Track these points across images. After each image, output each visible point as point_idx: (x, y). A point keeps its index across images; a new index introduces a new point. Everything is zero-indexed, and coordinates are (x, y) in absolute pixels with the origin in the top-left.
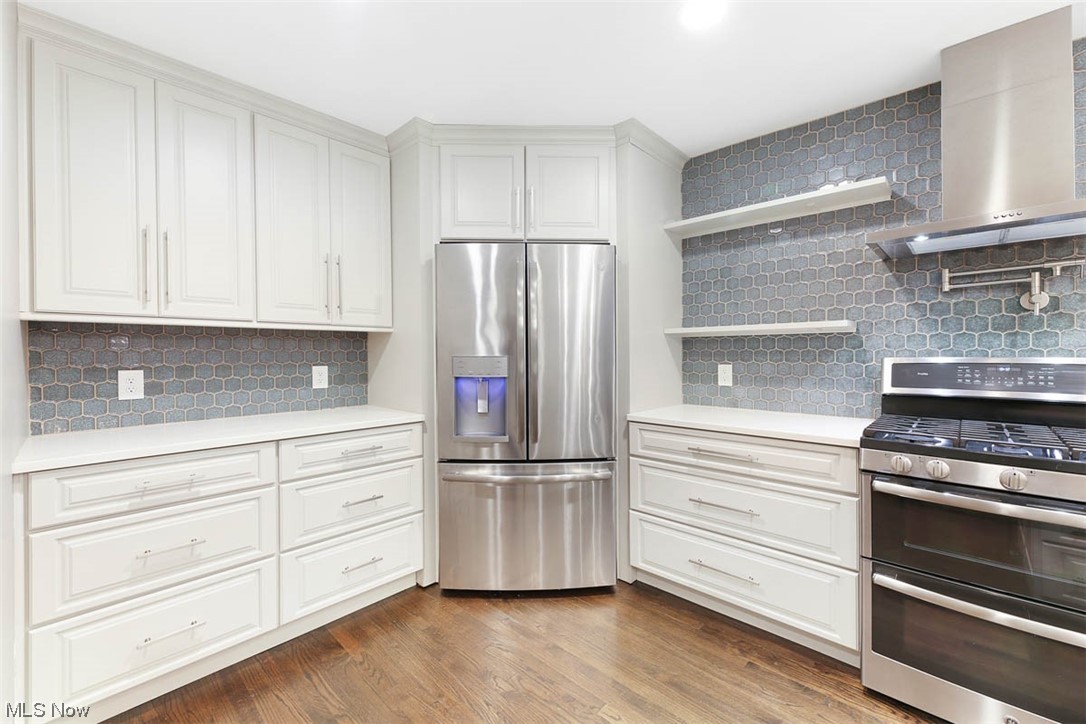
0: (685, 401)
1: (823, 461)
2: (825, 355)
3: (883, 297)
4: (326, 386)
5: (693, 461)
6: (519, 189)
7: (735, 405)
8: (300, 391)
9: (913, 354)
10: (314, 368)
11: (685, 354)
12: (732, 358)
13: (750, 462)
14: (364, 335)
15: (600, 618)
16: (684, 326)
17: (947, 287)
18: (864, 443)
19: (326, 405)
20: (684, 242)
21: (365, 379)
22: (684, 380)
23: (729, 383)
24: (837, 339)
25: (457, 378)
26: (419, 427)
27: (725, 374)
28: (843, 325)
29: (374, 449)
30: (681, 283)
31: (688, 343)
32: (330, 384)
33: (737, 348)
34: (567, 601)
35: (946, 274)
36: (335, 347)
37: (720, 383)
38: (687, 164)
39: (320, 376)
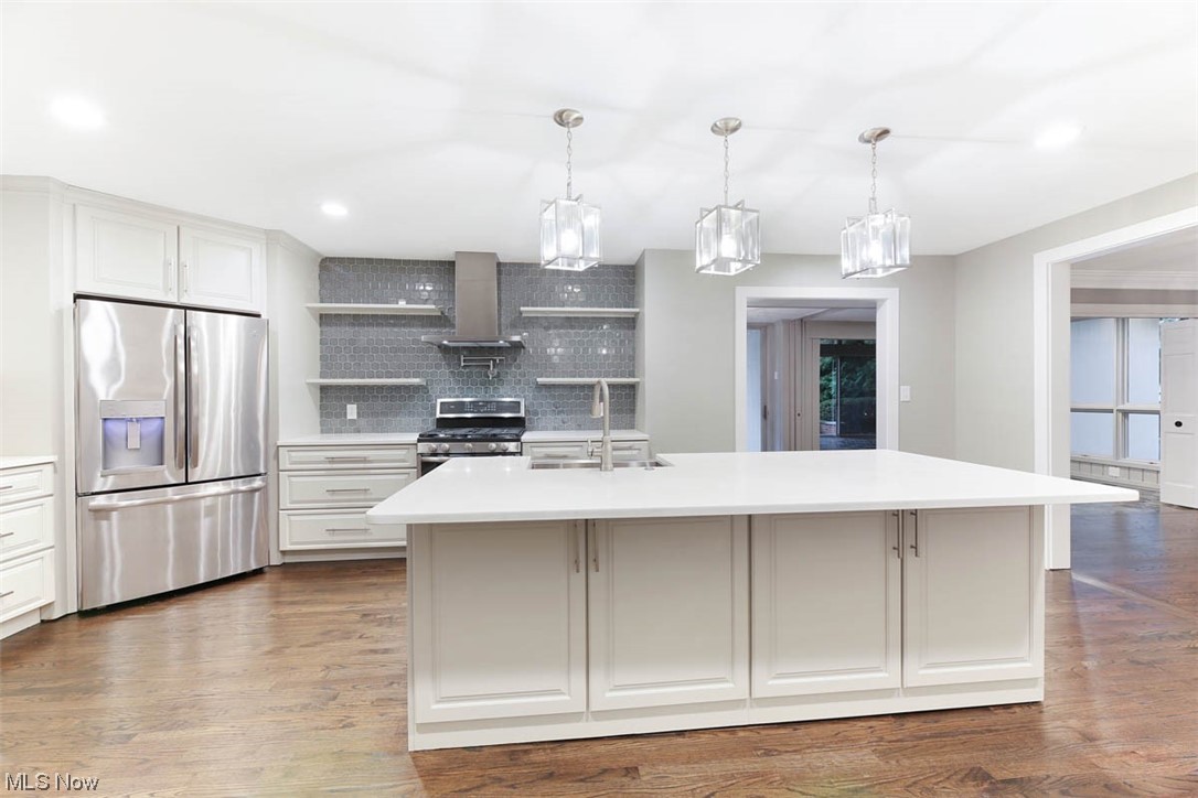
0: (322, 432)
1: (401, 453)
2: (411, 398)
3: (438, 366)
5: (329, 466)
6: (174, 260)
7: (359, 432)
9: (458, 397)
11: (321, 397)
12: (356, 400)
13: (365, 460)
15: (243, 600)
16: (321, 377)
17: (463, 364)
18: (419, 441)
20: (321, 316)
22: (321, 417)
23: (355, 417)
24: (417, 388)
25: (105, 419)
26: (49, 467)
27: (352, 411)
28: (416, 381)
29: (3, 489)
30: (319, 346)
31: (324, 389)
33: (359, 393)
34: (231, 586)
35: (462, 358)
37: (349, 418)
38: (323, 260)
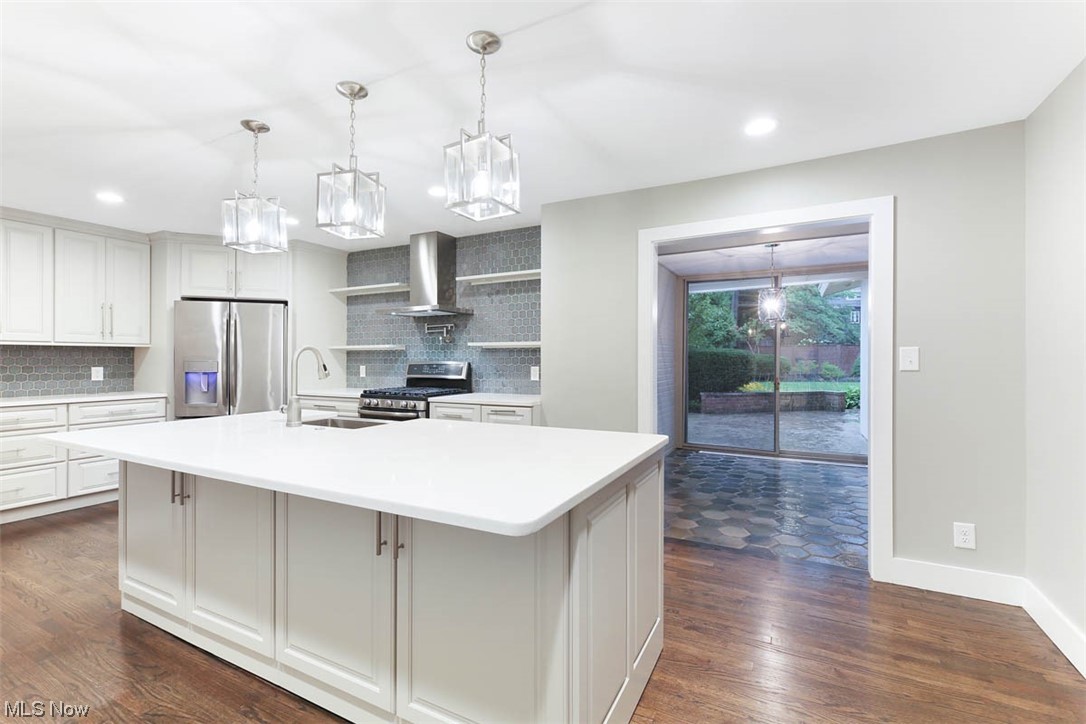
0: (348, 386)
2: (396, 361)
4: (101, 379)
8: (82, 383)
10: (93, 369)
11: (348, 360)
12: (366, 362)
14: (133, 349)
16: (347, 344)
17: (426, 331)
19: (102, 391)
20: (348, 297)
21: (132, 375)
22: (347, 375)
23: (364, 375)
24: (400, 352)
25: (187, 373)
26: (164, 400)
27: (363, 370)
29: (131, 412)
30: (347, 321)
31: (349, 353)
32: (104, 377)
33: (368, 355)
35: (426, 326)
36: (110, 356)
38: (350, 254)
39: (98, 373)
